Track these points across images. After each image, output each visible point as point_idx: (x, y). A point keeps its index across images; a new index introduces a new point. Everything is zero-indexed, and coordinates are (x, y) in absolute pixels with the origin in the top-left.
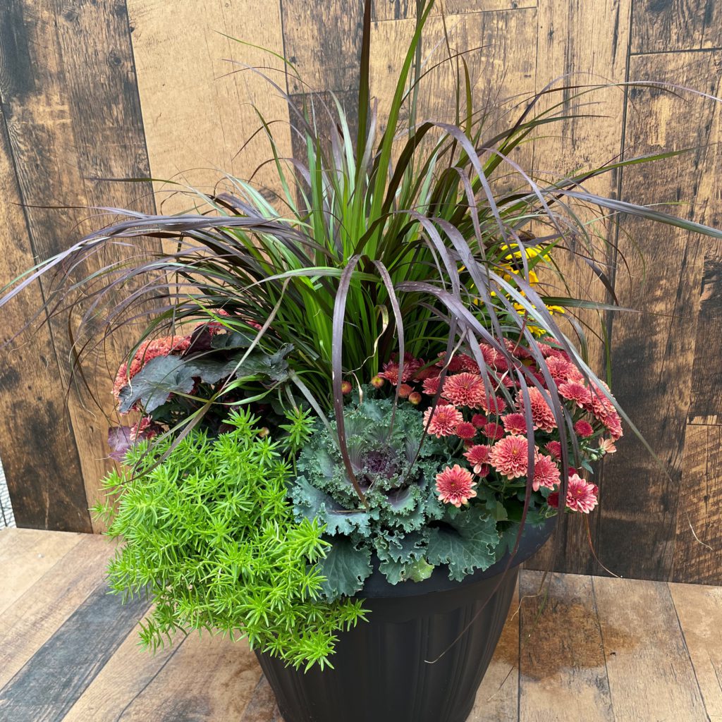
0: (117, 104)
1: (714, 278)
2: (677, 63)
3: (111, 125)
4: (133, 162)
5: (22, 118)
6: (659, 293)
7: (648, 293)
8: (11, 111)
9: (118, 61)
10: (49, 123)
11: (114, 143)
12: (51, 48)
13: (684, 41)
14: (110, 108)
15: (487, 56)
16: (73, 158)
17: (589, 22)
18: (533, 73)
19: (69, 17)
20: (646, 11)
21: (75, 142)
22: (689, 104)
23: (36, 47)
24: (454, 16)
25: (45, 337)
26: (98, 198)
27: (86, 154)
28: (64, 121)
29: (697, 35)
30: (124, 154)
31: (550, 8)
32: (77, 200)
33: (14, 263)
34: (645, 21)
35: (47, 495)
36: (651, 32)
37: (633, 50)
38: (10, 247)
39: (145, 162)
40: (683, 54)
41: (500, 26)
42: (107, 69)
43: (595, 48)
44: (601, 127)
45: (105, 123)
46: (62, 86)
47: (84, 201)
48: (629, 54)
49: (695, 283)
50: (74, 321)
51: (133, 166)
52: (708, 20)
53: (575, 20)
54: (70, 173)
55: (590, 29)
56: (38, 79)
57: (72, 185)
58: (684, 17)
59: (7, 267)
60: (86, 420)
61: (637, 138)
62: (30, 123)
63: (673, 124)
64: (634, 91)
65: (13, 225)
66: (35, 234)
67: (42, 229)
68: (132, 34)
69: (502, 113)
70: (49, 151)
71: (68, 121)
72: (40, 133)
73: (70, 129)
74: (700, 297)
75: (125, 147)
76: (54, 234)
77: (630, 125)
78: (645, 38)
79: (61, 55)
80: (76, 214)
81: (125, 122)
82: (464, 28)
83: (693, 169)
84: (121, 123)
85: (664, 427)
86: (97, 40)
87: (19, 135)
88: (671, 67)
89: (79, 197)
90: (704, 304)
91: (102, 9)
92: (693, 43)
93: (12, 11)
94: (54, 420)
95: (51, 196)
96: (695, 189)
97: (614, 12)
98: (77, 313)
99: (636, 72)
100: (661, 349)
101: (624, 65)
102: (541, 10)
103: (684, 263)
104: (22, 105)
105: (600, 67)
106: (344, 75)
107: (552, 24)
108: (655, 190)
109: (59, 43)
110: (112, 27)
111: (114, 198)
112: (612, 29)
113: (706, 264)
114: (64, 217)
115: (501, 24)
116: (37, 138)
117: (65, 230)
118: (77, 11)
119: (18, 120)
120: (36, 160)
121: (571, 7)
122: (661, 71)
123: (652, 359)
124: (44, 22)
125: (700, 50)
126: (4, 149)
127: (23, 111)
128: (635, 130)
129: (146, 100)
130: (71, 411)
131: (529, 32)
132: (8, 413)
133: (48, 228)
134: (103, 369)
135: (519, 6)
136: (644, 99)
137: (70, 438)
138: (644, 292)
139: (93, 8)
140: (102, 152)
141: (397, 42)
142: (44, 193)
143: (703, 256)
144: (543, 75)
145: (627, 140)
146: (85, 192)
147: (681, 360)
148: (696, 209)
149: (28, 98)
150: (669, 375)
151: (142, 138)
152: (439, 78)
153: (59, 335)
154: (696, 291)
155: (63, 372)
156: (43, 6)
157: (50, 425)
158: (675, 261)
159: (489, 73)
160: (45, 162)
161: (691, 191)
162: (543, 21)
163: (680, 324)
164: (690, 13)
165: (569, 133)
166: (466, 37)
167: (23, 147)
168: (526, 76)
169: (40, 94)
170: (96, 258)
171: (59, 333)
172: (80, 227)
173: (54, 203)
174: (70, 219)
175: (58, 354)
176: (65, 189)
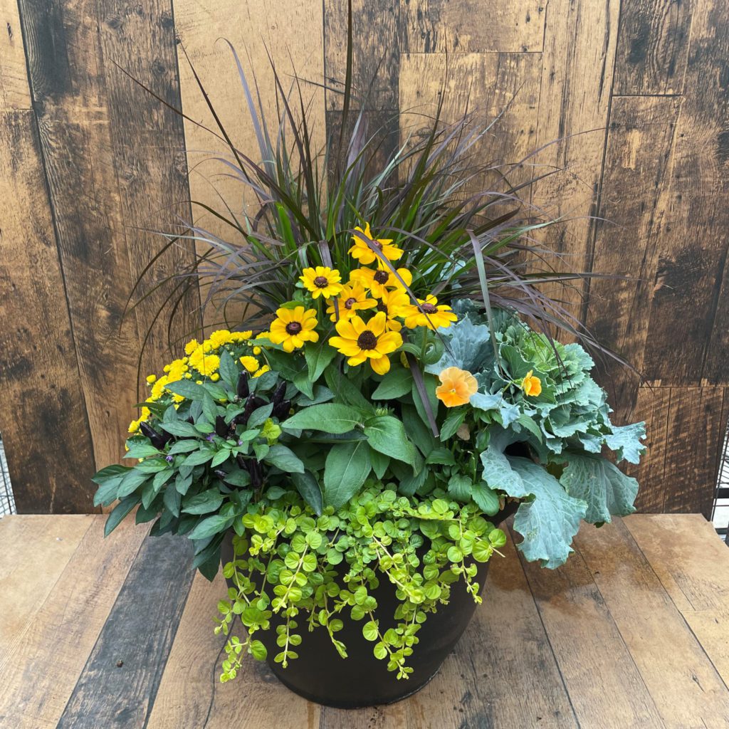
0: (158, 110)
1: (665, 273)
2: (647, 105)
3: (151, 128)
4: (171, 163)
5: (55, 116)
6: (624, 284)
7: (616, 284)
8: (43, 109)
9: (162, 69)
10: (85, 123)
11: (152, 145)
12: (91, 52)
13: (652, 89)
14: (150, 112)
15: (501, 89)
16: (108, 157)
17: (583, 68)
18: (536, 105)
19: (113, 24)
20: (626, 62)
21: (112, 142)
22: (654, 137)
23: (76, 50)
24: (475, 54)
25: (64, 327)
26: (132, 195)
27: (122, 154)
28: (101, 121)
29: (662, 84)
30: (162, 156)
31: (553, 54)
32: (110, 197)
33: (35, 256)
34: (625, 70)
35: (54, 480)
36: (628, 79)
37: (615, 93)
38: (32, 240)
39: (183, 165)
40: (651, 98)
41: (512, 65)
42: (150, 76)
43: (586, 88)
44: (587, 152)
45: (144, 126)
46: (101, 88)
47: (117, 198)
48: (612, 95)
49: (651, 276)
50: (97, 311)
51: (171, 167)
52: (671, 72)
53: (572, 65)
54: (104, 171)
55: (583, 73)
56: (76, 81)
57: (105, 182)
58: (654, 69)
59: (27, 259)
60: (102, 405)
61: (614, 162)
62: (64, 122)
63: (642, 152)
64: (614, 124)
65: (37, 219)
66: (61, 227)
67: (69, 223)
68: (178, 46)
69: (510, 136)
70: (83, 149)
71: (106, 122)
72: (74, 132)
73: (107, 130)
74: (654, 288)
75: (164, 149)
76: (82, 228)
77: (609, 151)
78: (624, 83)
79: (102, 60)
80: (108, 210)
81: (165, 127)
82: (482, 65)
83: (654, 188)
84: (161, 127)
85: (622, 390)
86: (141, 49)
87: (50, 132)
88: (642, 107)
89: (112, 194)
90: (657, 293)
91: (148, 20)
92: (659, 89)
93: (51, 13)
94: (67, 406)
95: (83, 192)
96: (655, 203)
97: (602, 61)
98: (101, 304)
99: (616, 110)
100: (624, 328)
101: (607, 104)
102: (546, 55)
103: (644, 261)
104: (57, 103)
105: (589, 104)
106: (378, 96)
107: (554, 67)
108: (625, 203)
109: (100, 48)
110: (157, 38)
111: (148, 196)
112: (600, 74)
113: (660, 262)
114: (94, 213)
115: (513, 64)
116: (70, 136)
117: (94, 225)
118: (122, 19)
119: (51, 118)
120: (69, 158)
121: (569, 55)
122: (634, 110)
123: (616, 337)
124: (85, 27)
125: (664, 95)
126: (33, 145)
127: (57, 110)
128: (614, 155)
129: (189, 107)
130: (87, 398)
131: (535, 71)
132: (15, 402)
133: (76, 223)
134: (124, 356)
135: (529, 51)
136: (621, 131)
137: (84, 424)
138: (612, 284)
139: (139, 19)
140: (139, 153)
141: (426, 72)
142: (74, 190)
143: (657, 256)
144: (545, 107)
145: (607, 163)
146: (118, 190)
147: (638, 337)
148: (655, 219)
149: (64, 97)
150: (628, 349)
151: (182, 142)
152: (459, 104)
153: (79, 325)
154: (651, 283)
155: (81, 360)
156: (85, 11)
157: (62, 412)
158: (637, 259)
159: (501, 103)
160: (78, 160)
161: (652, 205)
162: (546, 63)
163: (638, 309)
164: (659, 66)
165: (562, 155)
166: (484, 72)
167: (54, 145)
168: (531, 108)
169: (77, 95)
170: (126, 252)
171: (80, 322)
172: (111, 222)
173: (84, 198)
174: (101, 214)
175: (77, 343)
176: (97, 186)
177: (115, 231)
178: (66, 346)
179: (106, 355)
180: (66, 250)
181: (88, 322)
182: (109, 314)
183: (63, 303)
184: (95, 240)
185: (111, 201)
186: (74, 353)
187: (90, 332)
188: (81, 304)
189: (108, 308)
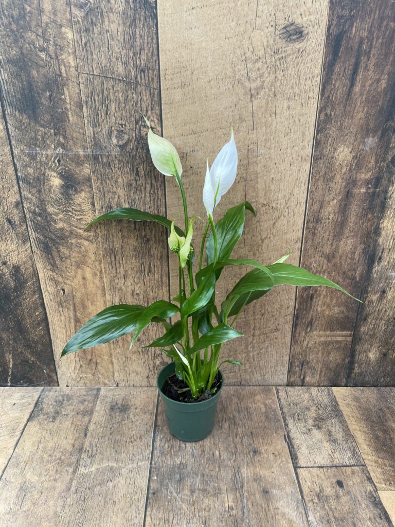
25: (13, 198)
26: (87, 30)
32: (60, 33)
35: (10, 357)
47: (70, 35)
50: (48, 180)
57: (55, 14)
60: (57, 283)
67: (14, 69)
76: (28, 75)
80: (58, 51)
89: (63, 30)
95: (28, 28)
98: (53, 170)
111: (107, 31)
114: (42, 55)
117: (43, 71)
130: (41, 275)
133: (21, 69)
134: (79, 231)
137: (39, 301)
142: (17, 24)
146: (71, 23)
153: (30, 196)
155: (33, 234)
157: (16, 289)
170: (80, 107)
171: (30, 192)
172: (63, 67)
173: (30, 36)
174: (51, 58)
175: (28, 216)
176: (45, 19)
177: (68, 80)
178: (16, 219)
179: (60, 229)
180: (10, 104)
181: (39, 191)
182: (62, 183)
183: (11, 170)
184: (45, 91)
185: (63, 38)
186: (25, 227)
187: (42, 203)
188: (31, 171)
189: (62, 176)
